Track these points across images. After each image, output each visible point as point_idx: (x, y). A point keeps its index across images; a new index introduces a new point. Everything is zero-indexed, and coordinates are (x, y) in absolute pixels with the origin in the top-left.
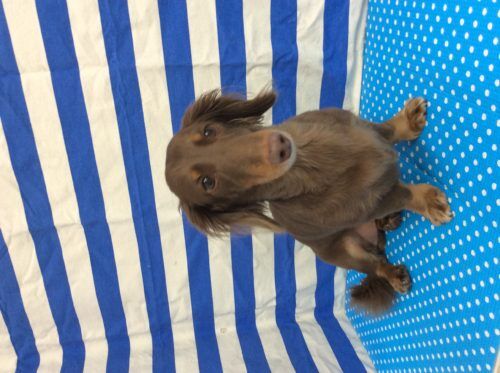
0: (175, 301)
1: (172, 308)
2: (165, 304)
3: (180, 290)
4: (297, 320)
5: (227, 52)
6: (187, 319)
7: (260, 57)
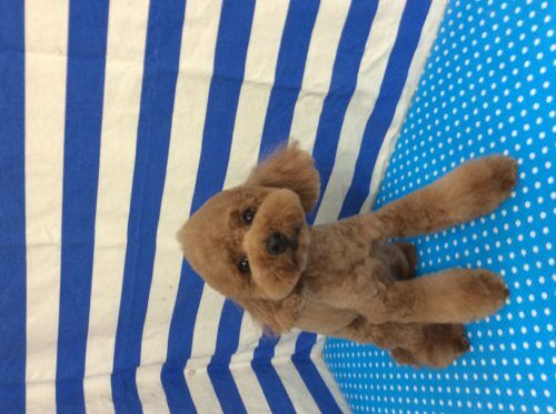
7: (317, 85)
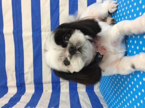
0: (27, 73)
1: (25, 76)
2: (23, 74)
3: (29, 68)
4: (78, 91)
6: (31, 83)
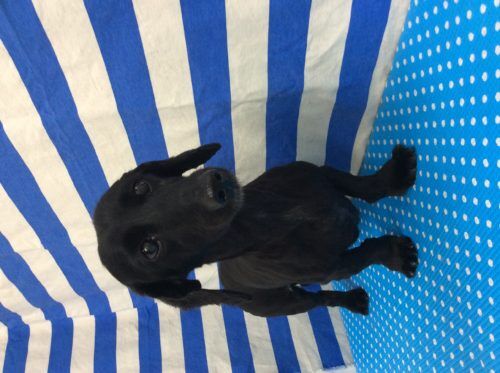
5: (203, 91)
7: (251, 94)
